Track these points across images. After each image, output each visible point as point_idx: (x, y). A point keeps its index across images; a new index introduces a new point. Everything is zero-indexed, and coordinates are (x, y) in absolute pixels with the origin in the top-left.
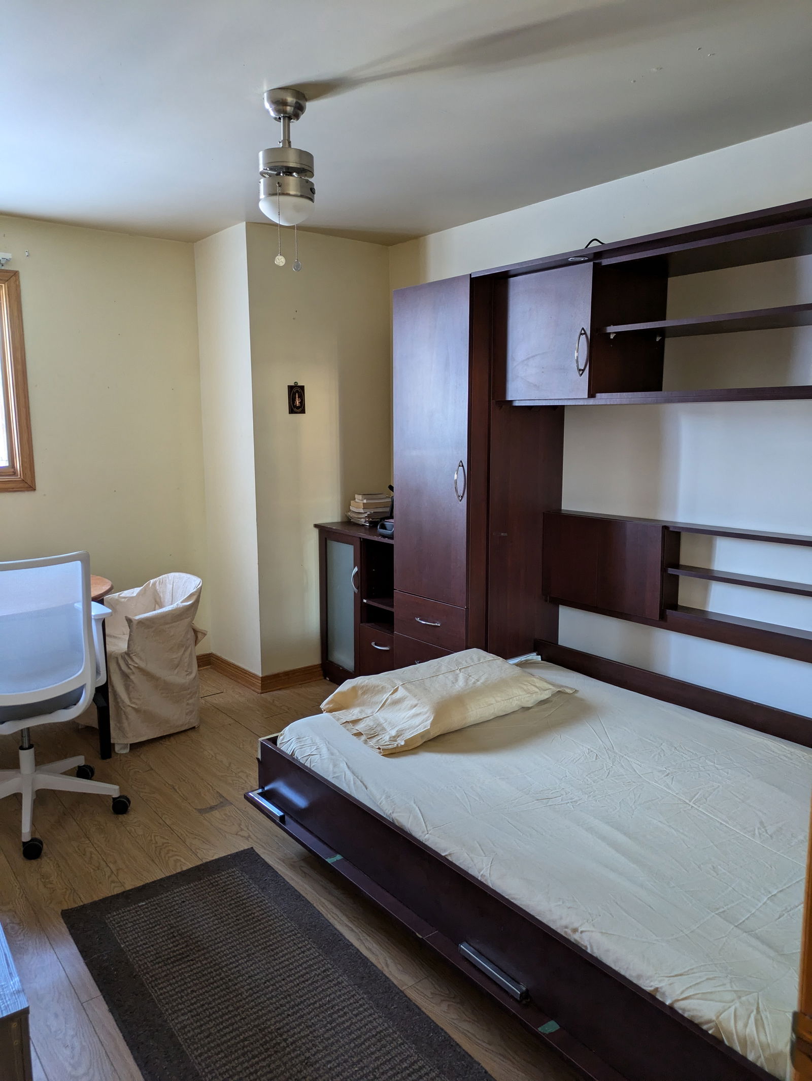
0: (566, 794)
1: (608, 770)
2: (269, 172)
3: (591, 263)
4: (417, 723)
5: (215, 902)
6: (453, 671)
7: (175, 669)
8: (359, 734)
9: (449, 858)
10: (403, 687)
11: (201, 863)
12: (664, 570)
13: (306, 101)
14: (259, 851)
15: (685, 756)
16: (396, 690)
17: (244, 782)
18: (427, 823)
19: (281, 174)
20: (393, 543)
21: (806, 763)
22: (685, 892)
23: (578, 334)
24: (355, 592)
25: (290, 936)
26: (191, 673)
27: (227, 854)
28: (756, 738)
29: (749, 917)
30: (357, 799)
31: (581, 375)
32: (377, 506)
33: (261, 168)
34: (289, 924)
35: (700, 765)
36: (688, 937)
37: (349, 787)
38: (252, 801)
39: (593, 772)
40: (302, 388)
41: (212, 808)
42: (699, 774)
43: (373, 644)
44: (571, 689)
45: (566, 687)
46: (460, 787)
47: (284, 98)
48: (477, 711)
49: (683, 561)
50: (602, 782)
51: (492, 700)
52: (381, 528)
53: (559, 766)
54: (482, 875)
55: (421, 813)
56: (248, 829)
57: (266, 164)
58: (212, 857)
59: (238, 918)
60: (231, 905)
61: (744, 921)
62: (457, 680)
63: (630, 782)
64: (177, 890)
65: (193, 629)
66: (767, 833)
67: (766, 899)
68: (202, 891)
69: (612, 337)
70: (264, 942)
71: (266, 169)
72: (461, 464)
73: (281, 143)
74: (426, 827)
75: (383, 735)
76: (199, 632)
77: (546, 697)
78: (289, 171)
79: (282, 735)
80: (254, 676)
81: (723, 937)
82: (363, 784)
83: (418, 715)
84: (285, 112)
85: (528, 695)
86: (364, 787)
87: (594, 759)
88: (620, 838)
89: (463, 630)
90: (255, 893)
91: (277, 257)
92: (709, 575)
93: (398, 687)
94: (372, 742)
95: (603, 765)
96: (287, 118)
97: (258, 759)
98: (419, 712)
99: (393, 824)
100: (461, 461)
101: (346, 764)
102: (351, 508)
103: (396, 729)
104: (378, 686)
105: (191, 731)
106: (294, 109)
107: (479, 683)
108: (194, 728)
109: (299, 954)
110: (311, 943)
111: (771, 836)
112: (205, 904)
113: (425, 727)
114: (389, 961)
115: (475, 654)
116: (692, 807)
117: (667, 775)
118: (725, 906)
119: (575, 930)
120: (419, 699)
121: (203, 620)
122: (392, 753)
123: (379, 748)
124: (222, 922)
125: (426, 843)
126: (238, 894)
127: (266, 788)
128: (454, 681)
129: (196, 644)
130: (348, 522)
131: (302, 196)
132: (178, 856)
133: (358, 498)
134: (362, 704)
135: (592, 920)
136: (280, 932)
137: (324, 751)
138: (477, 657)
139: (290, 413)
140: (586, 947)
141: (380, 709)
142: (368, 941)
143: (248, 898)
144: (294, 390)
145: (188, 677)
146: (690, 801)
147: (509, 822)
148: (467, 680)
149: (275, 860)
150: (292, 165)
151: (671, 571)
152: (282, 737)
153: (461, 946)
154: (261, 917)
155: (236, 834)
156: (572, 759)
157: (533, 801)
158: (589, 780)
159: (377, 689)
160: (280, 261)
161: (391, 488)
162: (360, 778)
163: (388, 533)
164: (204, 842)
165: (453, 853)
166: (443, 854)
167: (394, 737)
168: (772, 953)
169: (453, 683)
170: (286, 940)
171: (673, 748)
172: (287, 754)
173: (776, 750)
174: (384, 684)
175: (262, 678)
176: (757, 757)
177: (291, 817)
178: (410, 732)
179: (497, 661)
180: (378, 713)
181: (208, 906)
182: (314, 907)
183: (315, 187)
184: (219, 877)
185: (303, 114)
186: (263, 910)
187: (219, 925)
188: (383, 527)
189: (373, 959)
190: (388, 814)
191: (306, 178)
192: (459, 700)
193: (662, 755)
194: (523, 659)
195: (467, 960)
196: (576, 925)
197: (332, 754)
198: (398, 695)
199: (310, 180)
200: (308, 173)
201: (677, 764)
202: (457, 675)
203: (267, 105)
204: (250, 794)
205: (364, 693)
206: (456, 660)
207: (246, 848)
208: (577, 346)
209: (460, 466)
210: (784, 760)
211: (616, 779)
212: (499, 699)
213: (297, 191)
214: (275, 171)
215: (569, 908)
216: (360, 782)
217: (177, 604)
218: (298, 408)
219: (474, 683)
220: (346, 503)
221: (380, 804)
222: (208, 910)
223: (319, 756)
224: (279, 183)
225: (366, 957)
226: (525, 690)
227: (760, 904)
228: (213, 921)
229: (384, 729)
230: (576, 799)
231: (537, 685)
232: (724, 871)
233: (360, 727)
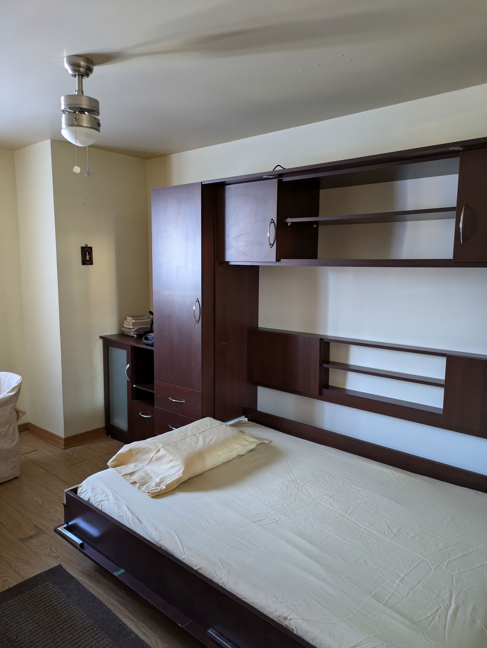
0: (271, 516)
1: (295, 496)
2: (69, 110)
3: (277, 180)
4: (173, 473)
5: (34, 610)
6: (195, 435)
7: (3, 439)
8: (134, 483)
9: (200, 571)
10: (163, 448)
11: (23, 580)
12: (321, 365)
13: (94, 65)
14: (65, 566)
15: (339, 482)
16: (159, 451)
17: (53, 516)
18: (184, 547)
19: (77, 112)
20: (154, 350)
21: (408, 482)
22: (350, 581)
23: (269, 223)
24: (127, 381)
25: (88, 631)
26: (14, 440)
27: (42, 572)
28: (379, 468)
29: (390, 596)
30: (135, 531)
31: (272, 247)
32: (142, 324)
33: (63, 107)
34: (88, 621)
35: (349, 489)
36: (356, 616)
37: (129, 523)
38: (60, 533)
39: (286, 499)
40: (91, 248)
41: (31, 537)
42: (349, 495)
43: (140, 414)
44: (268, 440)
45: (265, 439)
46: (204, 517)
47: (78, 62)
48: (211, 461)
49: (332, 359)
50: (292, 505)
51: (221, 453)
52: (144, 340)
53: (265, 496)
54: (222, 582)
55: (179, 539)
56: (57, 551)
57: (66, 105)
58: (31, 575)
59: (51, 621)
60: (45, 611)
61: (388, 600)
62: (198, 441)
63: (309, 504)
64: (5, 604)
65: (16, 410)
66: (392, 533)
67: (398, 582)
68: (24, 603)
69: (289, 224)
70: (70, 638)
71: (66, 109)
72: (197, 300)
73: (77, 92)
74: (183, 549)
75: (151, 482)
76: (21, 412)
77: (254, 447)
78: (82, 111)
79: (80, 487)
80: (59, 438)
81: (377, 614)
82: (139, 520)
83: (174, 467)
84: (79, 71)
85: (242, 448)
86: (139, 523)
87: (286, 489)
88: (308, 545)
89: (200, 405)
90: (63, 600)
91: (75, 167)
92: (347, 368)
93: (160, 448)
94: (144, 488)
95: (291, 492)
96: (80, 76)
97: (64, 504)
98: (174, 465)
99: (160, 548)
100: (198, 299)
101: (127, 506)
102: (124, 325)
103: (160, 477)
104: (146, 448)
105: (14, 480)
106: (85, 70)
107: (212, 442)
108: (17, 477)
109: (96, 644)
110: (104, 634)
111: (395, 535)
112: (26, 613)
113: (179, 475)
114: (159, 641)
115: (208, 420)
116: (347, 518)
117: (330, 497)
118: (375, 590)
119: (285, 618)
120: (174, 456)
121: (23, 404)
122: (158, 495)
123: (149, 493)
124: (39, 625)
125: (183, 561)
126: (50, 602)
127: (70, 524)
128: (196, 442)
129: (17, 419)
130: (122, 335)
131: (91, 128)
132: (6, 577)
133: (129, 319)
134: (136, 461)
135: (296, 610)
136: (81, 628)
137: (111, 497)
138: (210, 423)
139: (82, 265)
140: (293, 630)
141: (148, 464)
142: (143, 627)
143: (58, 604)
144: (85, 250)
145: (12, 444)
146: (346, 515)
147: (237, 540)
148: (204, 440)
149: (77, 573)
150: (84, 107)
151: (325, 365)
152: (81, 488)
153: (209, 631)
154: (67, 618)
155: (49, 556)
156: (273, 490)
157: (251, 523)
158: (284, 504)
159: (146, 450)
160: (77, 170)
161: (151, 313)
162: (136, 516)
163: (149, 343)
164: (25, 564)
165: (202, 568)
166: (195, 569)
167: (158, 483)
168: (408, 623)
169: (196, 443)
170: (86, 634)
171: (332, 478)
172: (84, 500)
173: (390, 475)
174: (150, 447)
175: (64, 439)
176: (380, 480)
177: (88, 544)
178: (169, 479)
179: (222, 425)
180: (147, 467)
181: (29, 614)
182: (106, 606)
183: (101, 122)
184: (36, 590)
185: (92, 74)
186: (69, 612)
187: (37, 628)
188: (147, 339)
189: (147, 641)
190: (157, 541)
191: (94, 116)
192: (200, 455)
193: (326, 483)
194: (237, 421)
195: (212, 640)
196: (286, 615)
197: (117, 499)
198: (160, 454)
199: (97, 117)
200: (95, 113)
201: (335, 488)
202: (198, 437)
203: (67, 66)
204: (58, 528)
205: (137, 453)
206: (197, 427)
207: (56, 565)
208: (269, 229)
209: (197, 302)
210: (396, 481)
211: (300, 502)
212: (225, 452)
213: (88, 124)
214: (72, 109)
215: (281, 602)
216: (136, 519)
217: (4, 395)
218: (88, 261)
219: (209, 442)
220: (121, 323)
221: (151, 534)
222: (28, 617)
223: (107, 501)
224: (75, 118)
225: (142, 640)
226: (241, 445)
227: (395, 586)
228: (32, 626)
229: (151, 478)
230: (278, 519)
231: (248, 440)
232: (372, 563)
233: (135, 478)
